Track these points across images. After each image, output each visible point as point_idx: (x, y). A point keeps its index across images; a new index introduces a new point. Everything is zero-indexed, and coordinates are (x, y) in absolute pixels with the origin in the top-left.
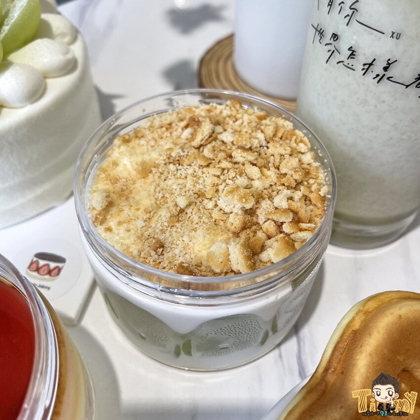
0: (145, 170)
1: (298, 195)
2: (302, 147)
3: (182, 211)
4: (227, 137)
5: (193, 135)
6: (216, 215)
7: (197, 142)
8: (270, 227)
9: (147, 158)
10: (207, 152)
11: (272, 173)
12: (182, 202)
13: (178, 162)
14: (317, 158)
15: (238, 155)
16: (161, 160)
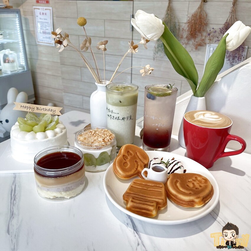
0: (85, 139)
1: (110, 137)
2: (109, 132)
3: (93, 142)
4: (97, 133)
5: (91, 134)
6: (98, 141)
7: (92, 134)
8: (107, 141)
9: (85, 137)
10: (94, 135)
11: (106, 135)
12: (93, 141)
13: (90, 137)
14: (112, 133)
15: (100, 134)
16: (87, 137)
